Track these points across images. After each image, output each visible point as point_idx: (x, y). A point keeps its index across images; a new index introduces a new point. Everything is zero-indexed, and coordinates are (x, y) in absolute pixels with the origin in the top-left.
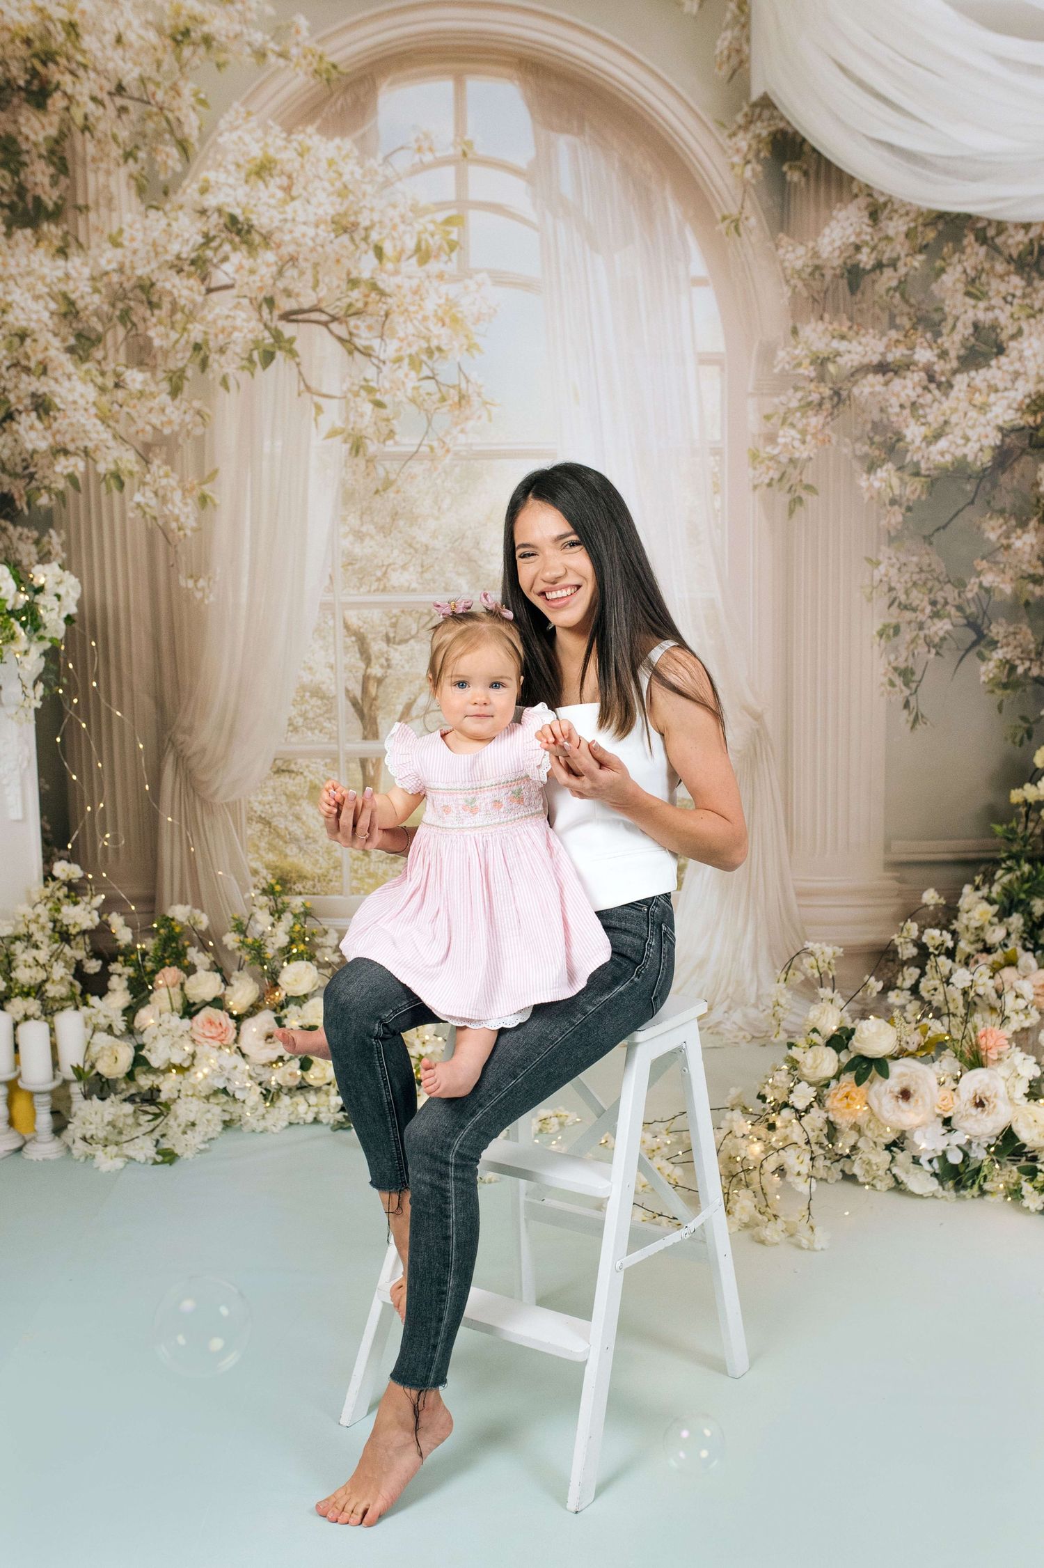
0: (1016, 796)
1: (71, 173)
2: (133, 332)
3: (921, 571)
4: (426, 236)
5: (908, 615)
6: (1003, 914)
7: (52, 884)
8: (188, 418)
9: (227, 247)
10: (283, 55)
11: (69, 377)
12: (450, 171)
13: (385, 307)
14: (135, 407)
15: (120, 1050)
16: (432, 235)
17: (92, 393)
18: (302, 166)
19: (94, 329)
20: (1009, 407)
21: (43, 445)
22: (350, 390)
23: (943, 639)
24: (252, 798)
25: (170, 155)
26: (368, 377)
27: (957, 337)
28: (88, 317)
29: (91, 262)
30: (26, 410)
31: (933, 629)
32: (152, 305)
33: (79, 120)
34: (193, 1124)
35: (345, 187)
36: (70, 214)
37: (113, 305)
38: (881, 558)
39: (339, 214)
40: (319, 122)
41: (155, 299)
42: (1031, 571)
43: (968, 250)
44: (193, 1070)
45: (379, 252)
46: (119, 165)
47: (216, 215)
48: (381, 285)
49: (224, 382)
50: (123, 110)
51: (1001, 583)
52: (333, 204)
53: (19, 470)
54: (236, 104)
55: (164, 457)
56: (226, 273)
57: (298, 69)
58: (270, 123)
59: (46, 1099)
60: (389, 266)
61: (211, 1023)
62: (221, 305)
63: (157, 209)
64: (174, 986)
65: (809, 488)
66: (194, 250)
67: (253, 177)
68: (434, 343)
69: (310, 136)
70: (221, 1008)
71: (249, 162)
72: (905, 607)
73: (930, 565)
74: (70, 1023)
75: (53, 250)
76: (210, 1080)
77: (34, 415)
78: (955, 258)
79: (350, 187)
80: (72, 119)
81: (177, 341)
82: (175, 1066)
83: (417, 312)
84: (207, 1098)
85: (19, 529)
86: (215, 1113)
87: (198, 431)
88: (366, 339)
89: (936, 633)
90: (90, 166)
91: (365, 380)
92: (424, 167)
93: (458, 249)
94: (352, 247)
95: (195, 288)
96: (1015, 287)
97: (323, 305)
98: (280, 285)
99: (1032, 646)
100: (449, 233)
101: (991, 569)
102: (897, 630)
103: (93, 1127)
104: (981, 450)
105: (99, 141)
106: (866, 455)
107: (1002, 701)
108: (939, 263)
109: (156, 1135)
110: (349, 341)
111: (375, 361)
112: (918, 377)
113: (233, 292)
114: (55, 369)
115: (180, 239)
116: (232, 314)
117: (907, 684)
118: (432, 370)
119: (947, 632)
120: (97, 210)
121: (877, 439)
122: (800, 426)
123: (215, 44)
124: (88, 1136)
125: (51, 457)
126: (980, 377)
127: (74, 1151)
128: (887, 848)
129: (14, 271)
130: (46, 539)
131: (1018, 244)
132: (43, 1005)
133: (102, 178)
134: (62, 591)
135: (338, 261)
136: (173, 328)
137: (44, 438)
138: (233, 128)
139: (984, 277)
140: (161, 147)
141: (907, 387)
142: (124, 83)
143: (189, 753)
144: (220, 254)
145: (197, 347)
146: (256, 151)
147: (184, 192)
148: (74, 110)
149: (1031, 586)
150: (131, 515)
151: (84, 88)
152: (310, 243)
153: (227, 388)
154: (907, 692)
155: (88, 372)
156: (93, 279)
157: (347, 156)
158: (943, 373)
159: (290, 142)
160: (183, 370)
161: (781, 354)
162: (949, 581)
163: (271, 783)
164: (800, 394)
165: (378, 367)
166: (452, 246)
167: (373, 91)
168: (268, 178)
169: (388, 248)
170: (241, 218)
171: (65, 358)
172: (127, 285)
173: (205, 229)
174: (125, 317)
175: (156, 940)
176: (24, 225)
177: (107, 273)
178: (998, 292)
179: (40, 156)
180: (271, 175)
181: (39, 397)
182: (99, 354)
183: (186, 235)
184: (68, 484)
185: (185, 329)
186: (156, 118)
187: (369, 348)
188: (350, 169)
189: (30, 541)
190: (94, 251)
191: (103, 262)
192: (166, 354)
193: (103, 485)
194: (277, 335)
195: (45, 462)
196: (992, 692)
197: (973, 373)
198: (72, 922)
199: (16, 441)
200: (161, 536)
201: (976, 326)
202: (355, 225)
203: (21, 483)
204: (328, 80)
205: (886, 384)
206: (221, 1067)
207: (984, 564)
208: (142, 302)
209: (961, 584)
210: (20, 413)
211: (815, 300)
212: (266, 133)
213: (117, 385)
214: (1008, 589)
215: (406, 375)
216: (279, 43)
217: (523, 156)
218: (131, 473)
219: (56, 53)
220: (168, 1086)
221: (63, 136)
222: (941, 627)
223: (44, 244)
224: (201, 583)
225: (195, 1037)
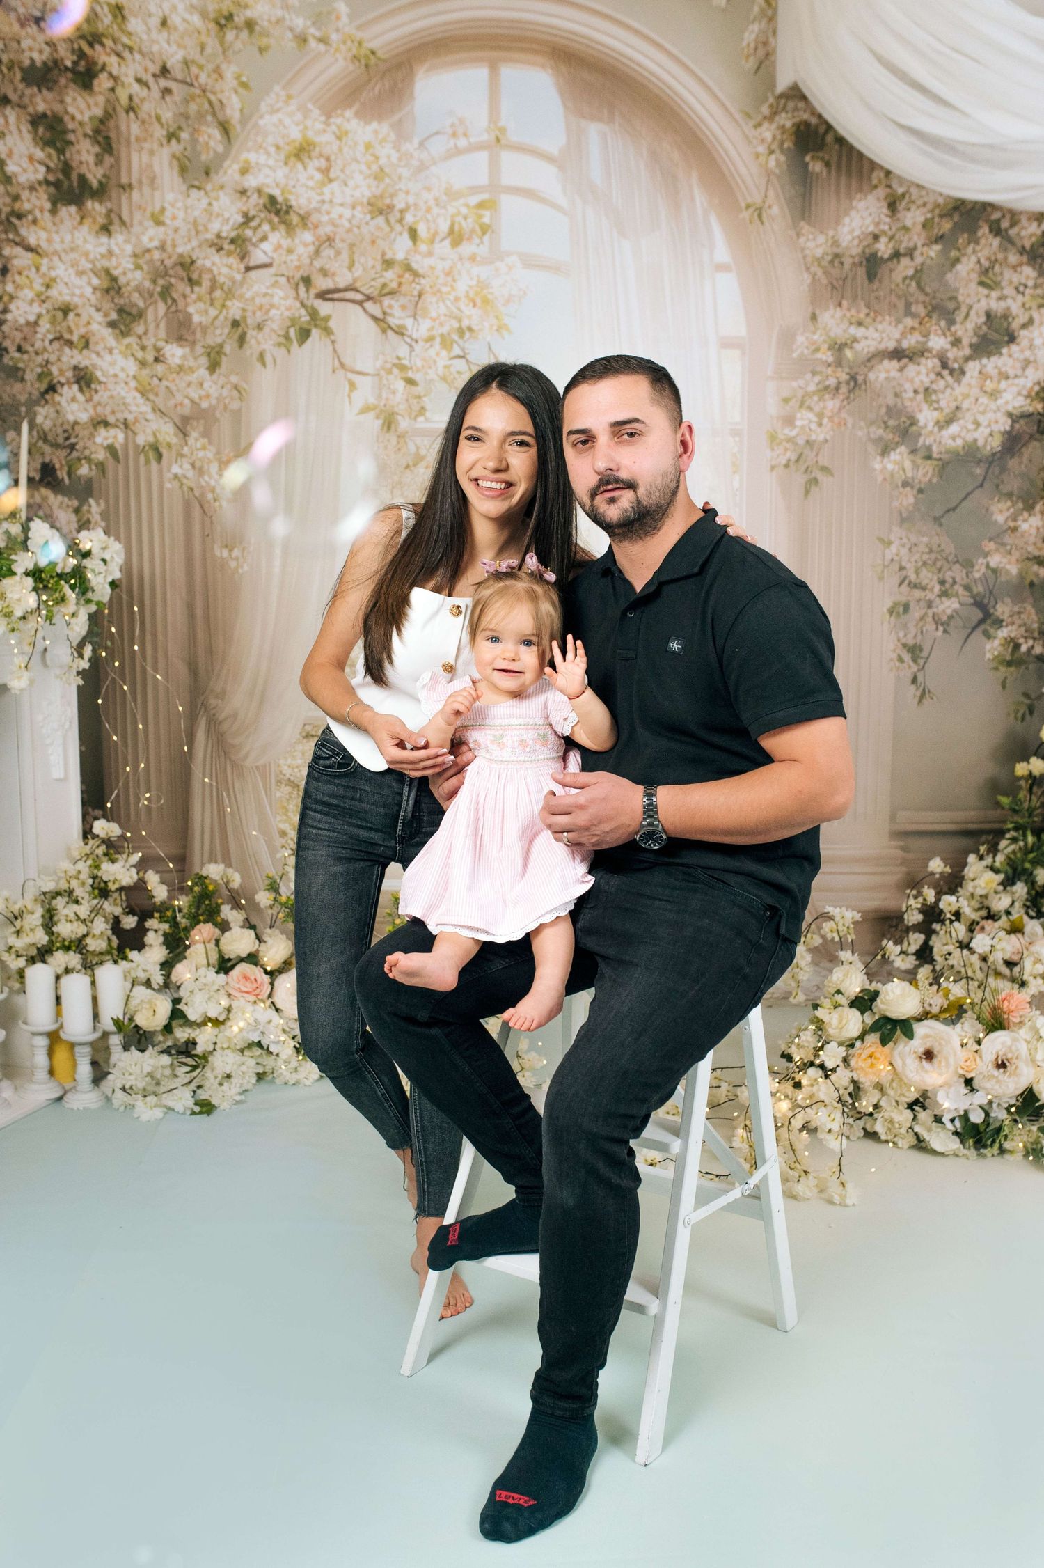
0: (1021, 769)
1: (115, 153)
2: (173, 308)
3: (931, 551)
4: (459, 219)
5: (918, 594)
6: (1008, 883)
7: (91, 842)
8: (225, 392)
9: (266, 227)
10: (323, 40)
11: (111, 351)
12: (483, 157)
13: (418, 287)
14: (174, 380)
15: (158, 1003)
16: (465, 218)
17: (132, 367)
18: (340, 150)
19: (136, 305)
20: (1019, 394)
21: (84, 417)
22: (383, 368)
23: (951, 617)
24: (282, 762)
25: (211, 136)
26: (401, 355)
27: (970, 325)
28: (130, 293)
29: (133, 239)
30: (68, 382)
31: (941, 608)
32: (192, 282)
33: (124, 101)
34: (229, 1076)
35: (382, 170)
36: (114, 193)
37: (154, 282)
38: (892, 537)
39: (375, 197)
40: (357, 106)
41: (195, 276)
42: (1037, 553)
43: (983, 241)
44: (228, 1023)
45: (413, 233)
46: (162, 145)
47: (256, 195)
48: (415, 266)
49: (261, 358)
50: (167, 91)
51: (1007, 564)
52: (369, 187)
53: (60, 440)
54: (277, 88)
55: (201, 429)
56: (265, 253)
57: (338, 55)
58: (310, 106)
59: (87, 1050)
60: (423, 247)
61: (246, 978)
62: (259, 283)
63: (199, 188)
64: (209, 942)
65: (824, 469)
66: (233, 230)
67: (293, 159)
68: (465, 323)
69: (349, 120)
70: (256, 964)
71: (288, 144)
72: (914, 586)
73: (939, 546)
74: (111, 976)
75: (97, 227)
76: (245, 1034)
77: (75, 387)
78: (970, 249)
79: (387, 170)
80: (118, 99)
81: (216, 318)
82: (210, 1020)
83: (449, 293)
84: (242, 1051)
85: (60, 498)
86: (250, 1064)
87: (235, 405)
88: (400, 318)
89: (944, 611)
90: (134, 145)
91: (398, 358)
92: (458, 152)
93: (490, 231)
94: (387, 229)
95: (235, 266)
96: (1028, 278)
97: (358, 285)
98: (317, 264)
99: (1035, 626)
100: (481, 216)
101: (997, 550)
102: (906, 607)
103: (132, 1077)
104: (991, 435)
105: (143, 122)
106: (880, 439)
107: (1006, 678)
108: (954, 253)
109: (193, 1086)
110: (383, 320)
111: (408, 340)
112: (932, 363)
113: (272, 270)
114: (97, 343)
115: (220, 219)
116: (270, 291)
117: (915, 661)
118: (463, 350)
119: (955, 611)
120: (140, 190)
121: (891, 423)
122: (817, 409)
123: (257, 28)
124: (127, 1087)
125: (92, 429)
126: (991, 364)
127: (114, 1101)
128: (893, 818)
129: (58, 247)
130: (85, 508)
131: (1031, 236)
132: (83, 959)
133: (145, 158)
134: (107, 557)
135: (373, 242)
136: (212, 304)
137: (86, 410)
138: (274, 111)
139: (997, 267)
140: (203, 128)
141: (921, 373)
142: (168, 65)
143: (222, 717)
144: (259, 234)
145: (235, 324)
146: (295, 134)
147: (225, 172)
148: (119, 90)
149: (1035, 568)
150: (168, 485)
151: (129, 70)
152: (347, 225)
153: (264, 364)
154: (915, 668)
155: (128, 346)
156: (135, 256)
157: (384, 140)
158: (955, 360)
159: (328, 125)
160: (221, 346)
161: (800, 339)
162: (958, 562)
163: (300, 747)
164: (817, 379)
165: (411, 346)
166: (485, 229)
167: (409, 78)
168: (307, 160)
169: (422, 230)
170: (280, 199)
171: (107, 333)
172: (169, 263)
173: (245, 209)
174: (166, 293)
175: (190, 898)
176: (69, 202)
177: (148, 251)
178: (1011, 282)
179: (85, 135)
180: (310, 158)
181: (81, 370)
182: (139, 329)
183: (227, 215)
184: (108, 455)
185: (223, 306)
186: (198, 100)
187: (403, 327)
188: (387, 153)
189: (71, 510)
190: (136, 229)
191: (145, 239)
192: (205, 330)
193: (142, 457)
194: (313, 314)
195: (86, 433)
196: (996, 669)
197: (985, 361)
198: (112, 878)
199: (58, 412)
200: (197, 507)
201: (989, 315)
202: (391, 207)
203: (62, 454)
204: (367, 66)
205: (901, 370)
206: (256, 1020)
207: (991, 546)
208: (182, 279)
209: (968, 565)
210: (62, 385)
211: (834, 287)
212: (305, 117)
213: (157, 360)
214: (1014, 570)
215: (438, 354)
216: (319, 29)
217: (554, 142)
218: (169, 445)
219: (103, 35)
220: (204, 1038)
221: (107, 117)
222: (949, 606)
223: (88, 221)
224: (236, 553)
225: (231, 991)
